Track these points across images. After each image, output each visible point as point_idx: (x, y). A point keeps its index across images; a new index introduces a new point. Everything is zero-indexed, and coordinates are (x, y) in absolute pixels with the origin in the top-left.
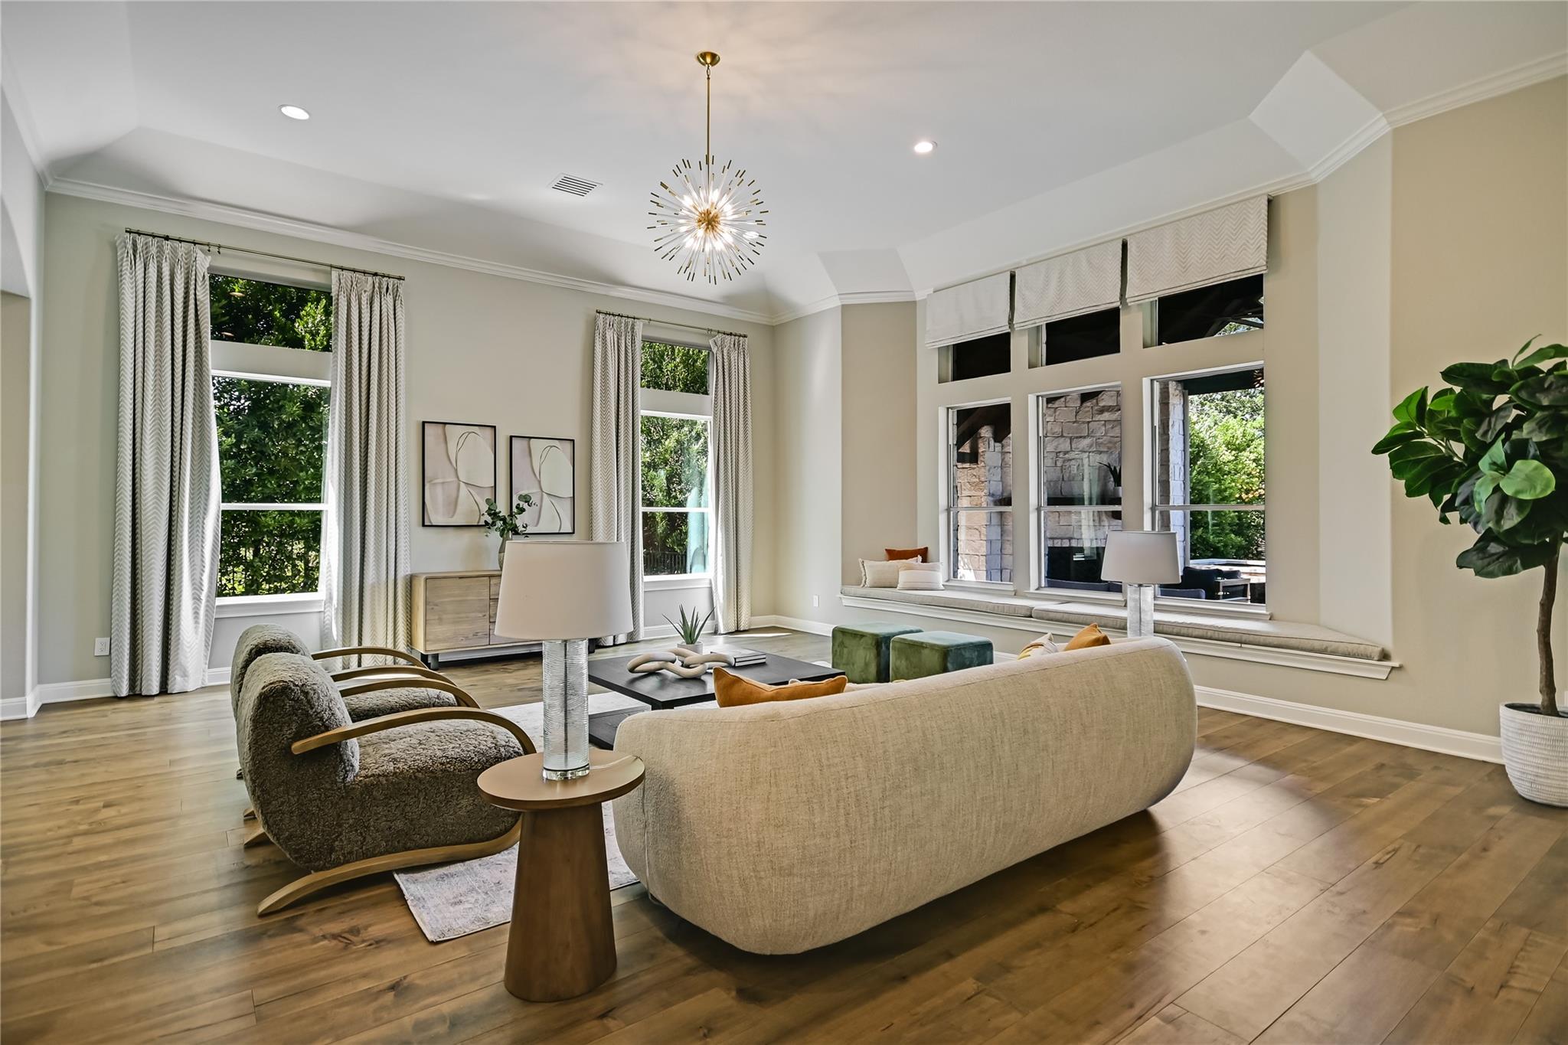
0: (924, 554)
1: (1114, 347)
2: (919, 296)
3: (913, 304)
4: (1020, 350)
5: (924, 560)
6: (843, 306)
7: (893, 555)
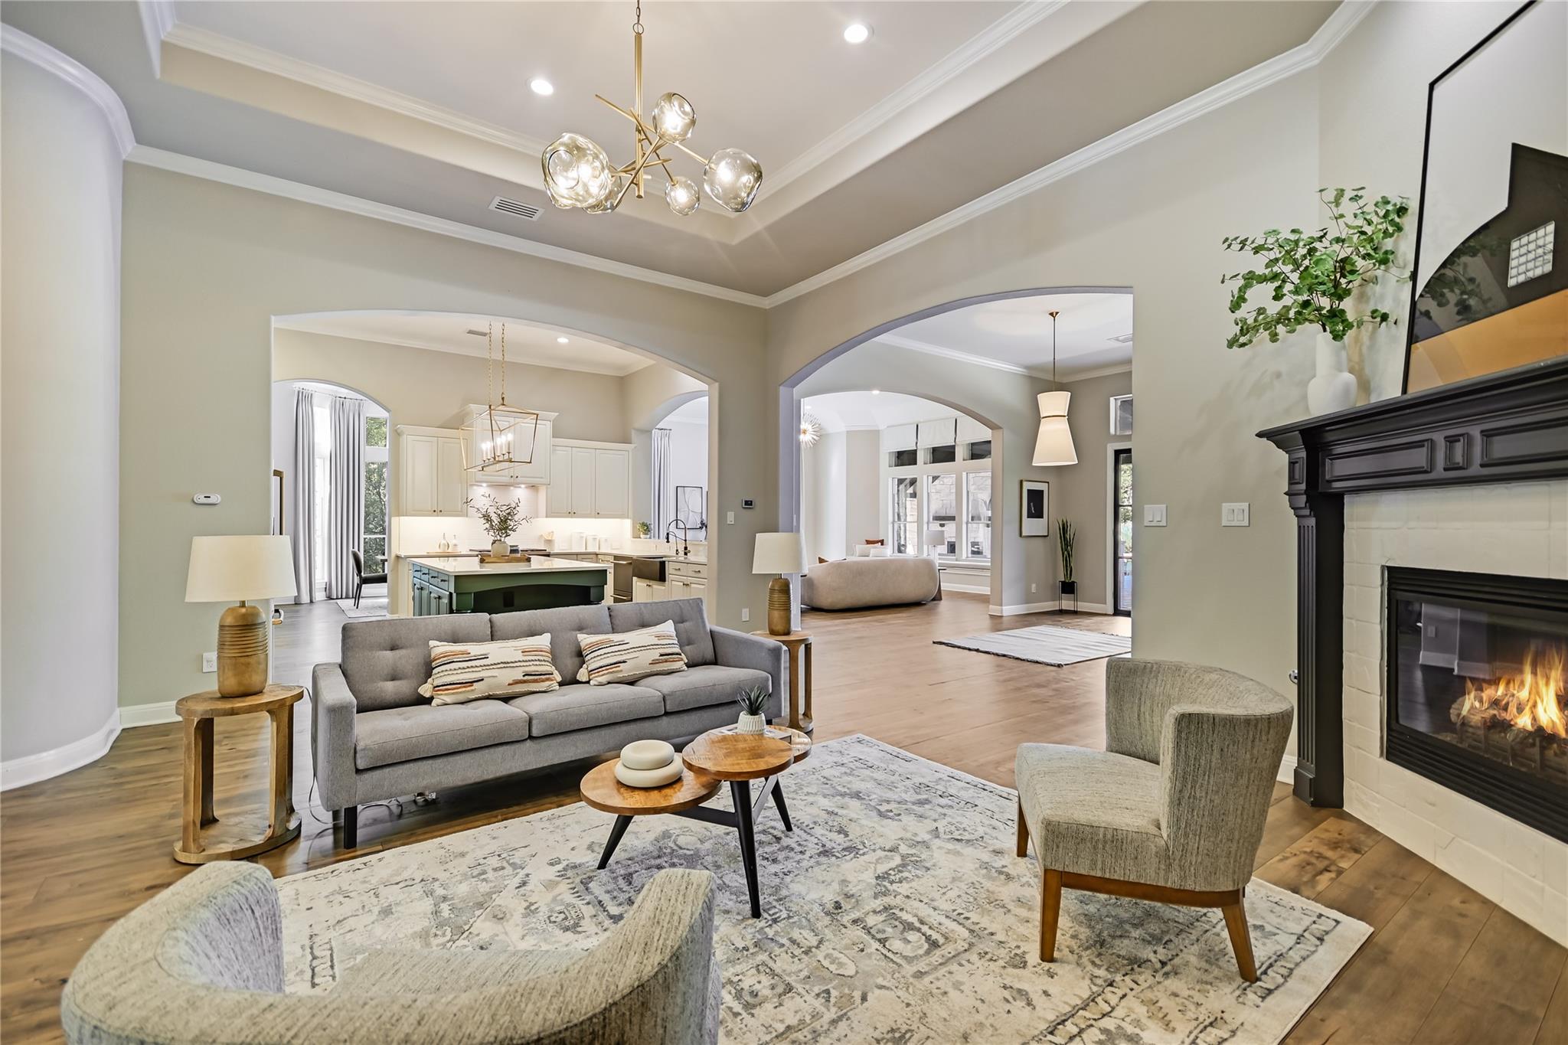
0: (882, 542)
1: (953, 459)
2: (881, 427)
3: (878, 431)
4: (921, 457)
5: (882, 544)
6: (848, 432)
7: (868, 542)
